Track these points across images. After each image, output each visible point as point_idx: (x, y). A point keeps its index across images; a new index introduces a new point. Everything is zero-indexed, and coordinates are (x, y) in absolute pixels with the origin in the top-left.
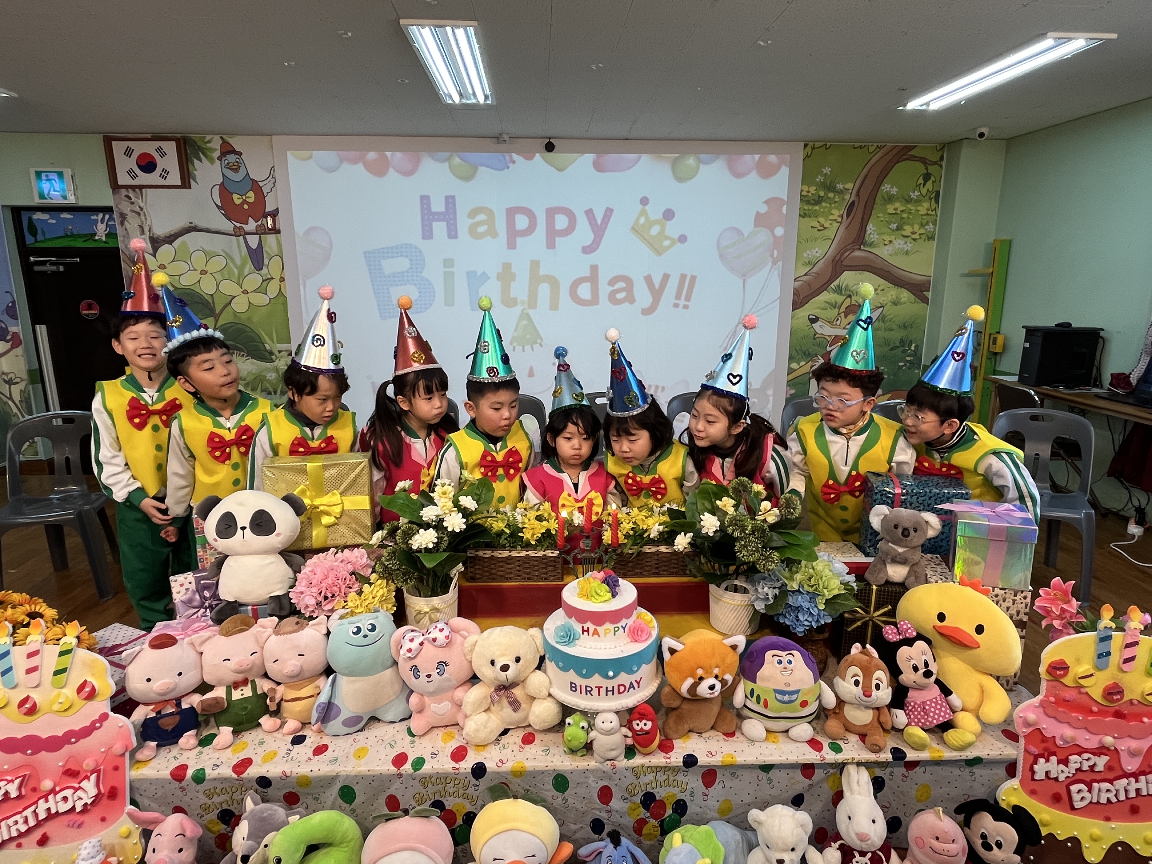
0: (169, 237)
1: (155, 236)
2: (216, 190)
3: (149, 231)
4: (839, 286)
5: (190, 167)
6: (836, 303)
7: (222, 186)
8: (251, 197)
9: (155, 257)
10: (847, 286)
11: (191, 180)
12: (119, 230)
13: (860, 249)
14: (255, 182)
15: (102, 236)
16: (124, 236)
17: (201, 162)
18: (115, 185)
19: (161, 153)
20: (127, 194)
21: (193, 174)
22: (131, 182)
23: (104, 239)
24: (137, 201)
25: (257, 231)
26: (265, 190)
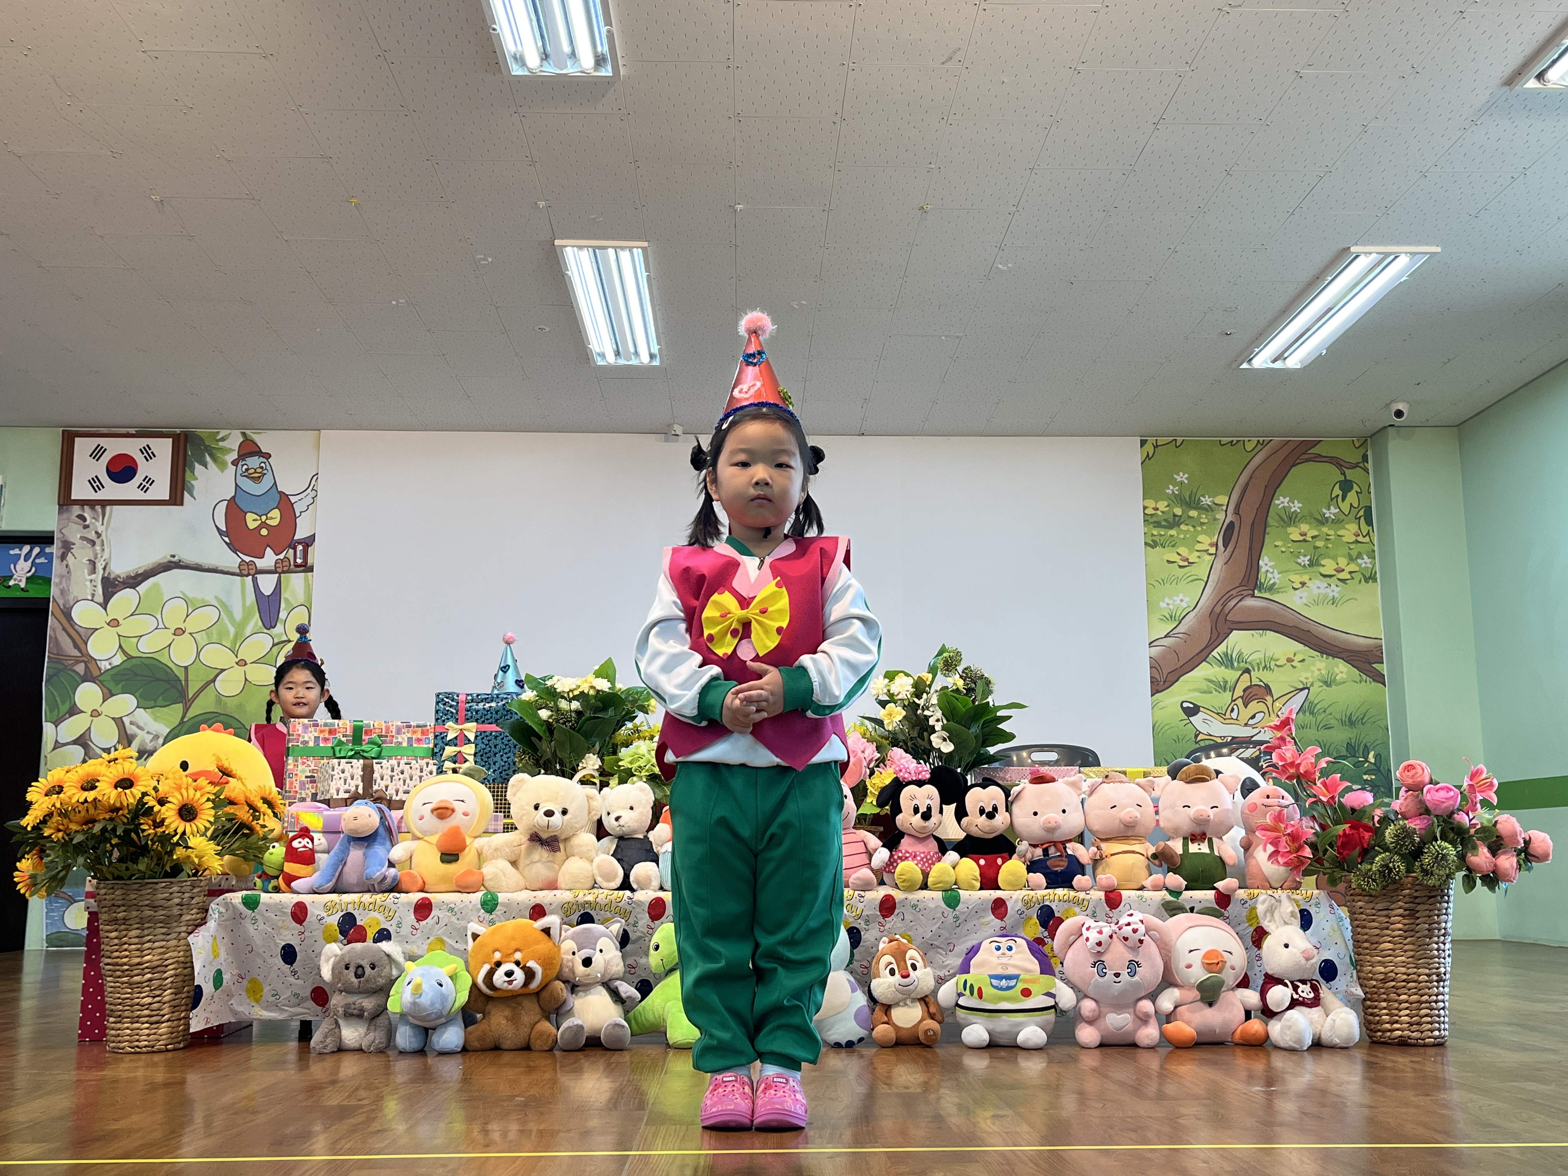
0: (134, 578)
1: (112, 576)
2: (222, 508)
3: (104, 569)
4: (1226, 654)
5: (188, 473)
6: (1227, 682)
7: (232, 502)
8: (275, 517)
9: (105, 609)
10: (1240, 654)
11: (185, 493)
12: (57, 567)
13: (1253, 596)
14: (283, 497)
15: (21, 581)
16: (62, 577)
17: (206, 467)
18: (65, 500)
19: (148, 454)
20: (80, 513)
21: (189, 485)
22: (91, 495)
23: (23, 585)
24: (94, 524)
25: (276, 568)
26: (298, 509)
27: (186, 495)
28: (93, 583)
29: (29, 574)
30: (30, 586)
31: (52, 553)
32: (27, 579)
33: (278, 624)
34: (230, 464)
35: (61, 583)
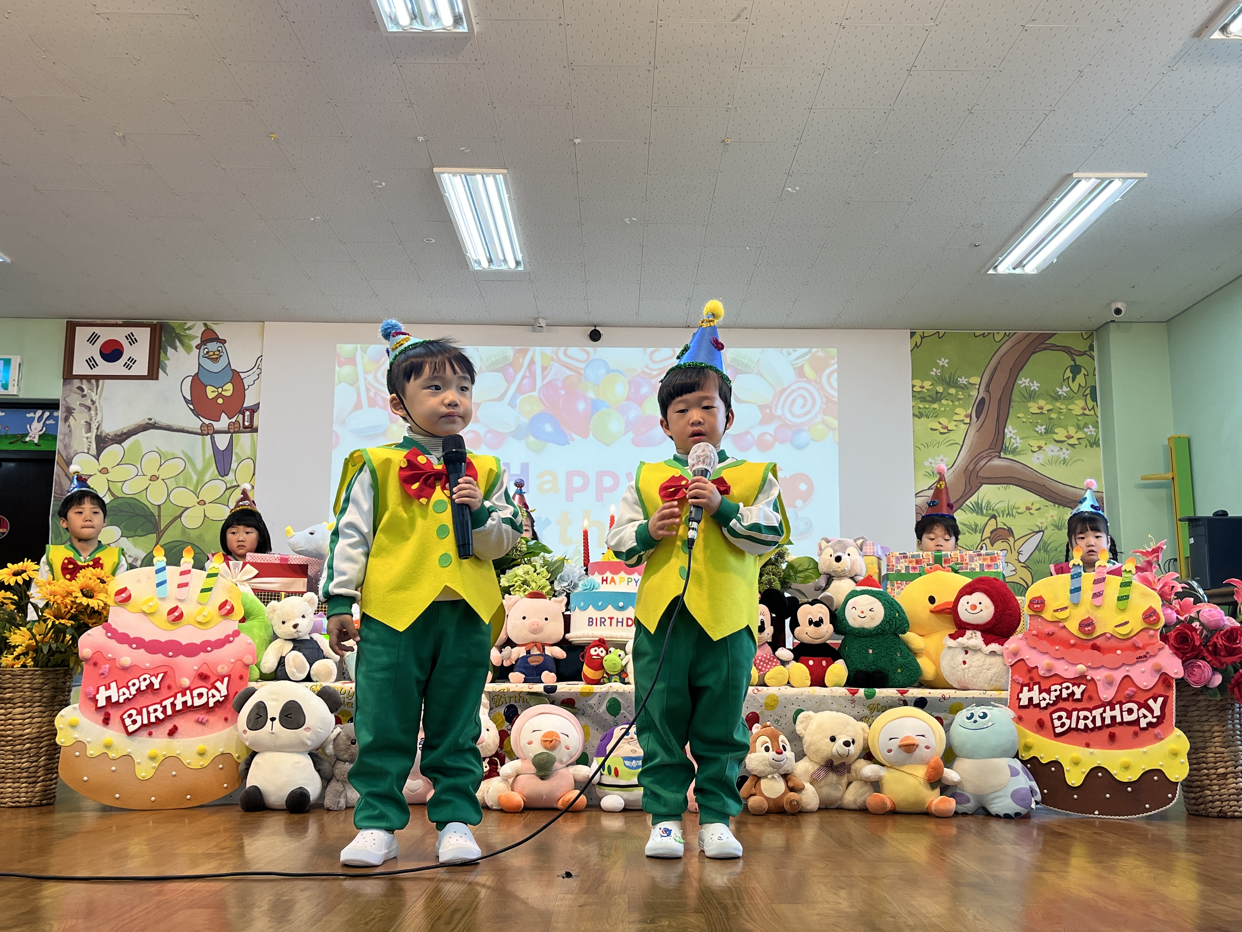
0: (120, 436)
1: (104, 434)
2: (188, 381)
3: (98, 429)
4: (977, 503)
5: (162, 355)
7: (196, 378)
8: (229, 390)
9: (98, 460)
10: (989, 503)
11: (160, 370)
12: (62, 427)
13: (999, 457)
14: (235, 374)
15: (34, 437)
16: (65, 435)
17: (176, 350)
18: (68, 375)
19: (132, 340)
20: (79, 385)
21: (163, 364)
22: (88, 372)
23: (36, 441)
24: (90, 394)
25: (229, 429)
26: (246, 383)
27: (161, 372)
28: (89, 440)
29: (42, 432)
30: (41, 442)
31: (58, 416)
32: (40, 436)
33: (230, 473)
34: (195, 349)
35: (64, 439)
